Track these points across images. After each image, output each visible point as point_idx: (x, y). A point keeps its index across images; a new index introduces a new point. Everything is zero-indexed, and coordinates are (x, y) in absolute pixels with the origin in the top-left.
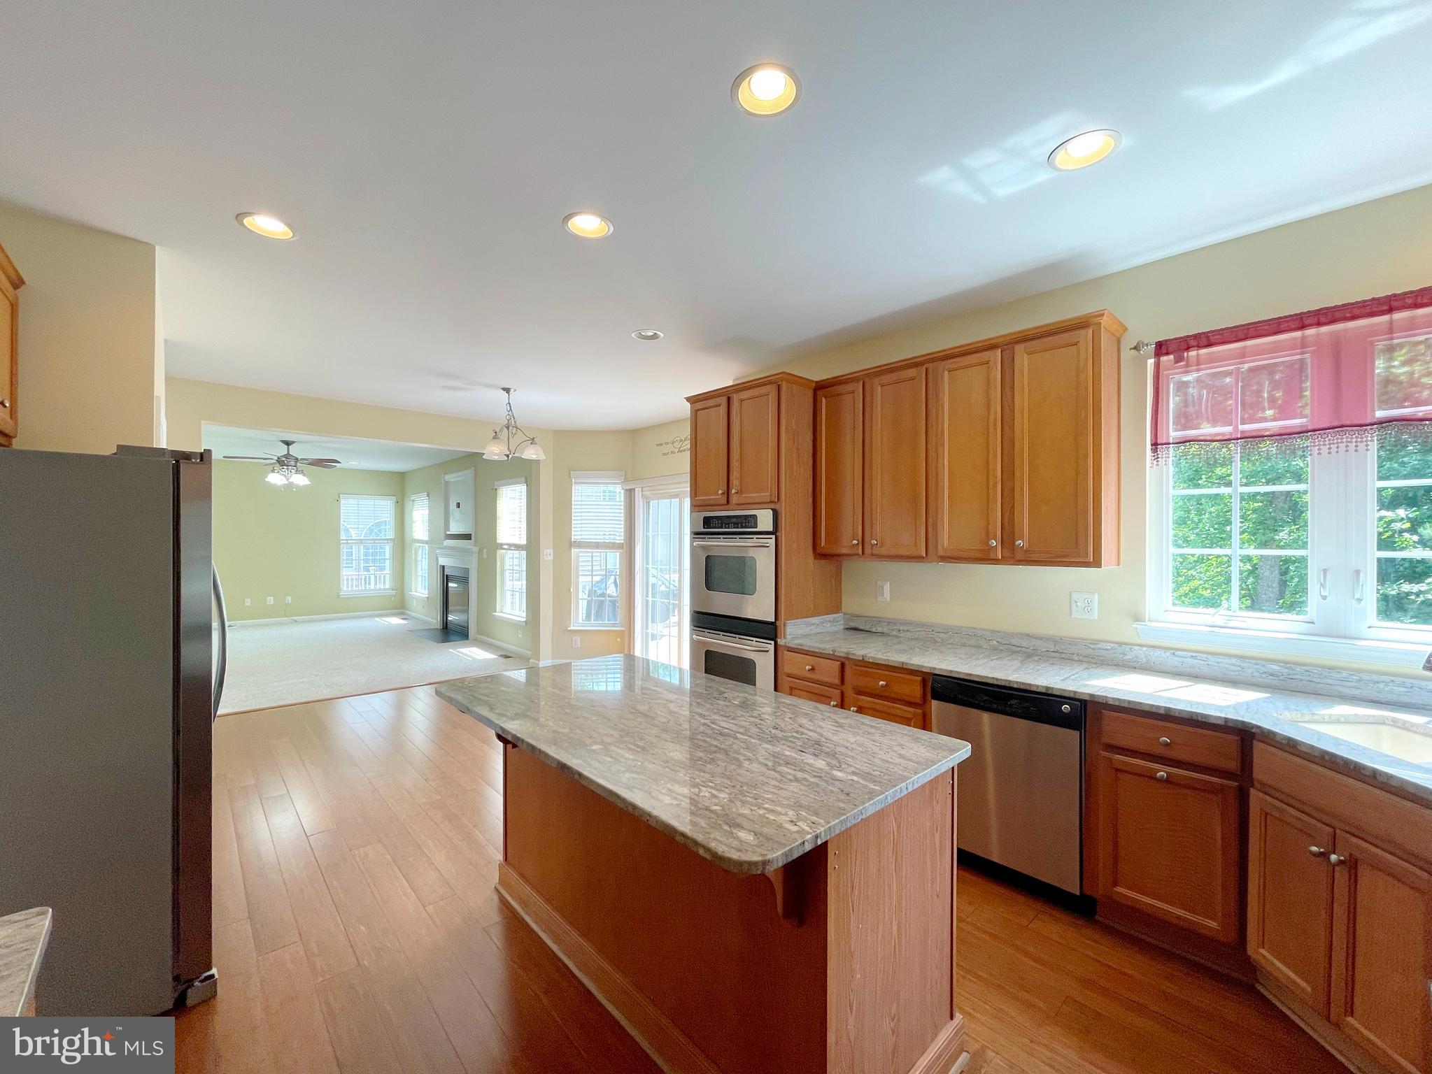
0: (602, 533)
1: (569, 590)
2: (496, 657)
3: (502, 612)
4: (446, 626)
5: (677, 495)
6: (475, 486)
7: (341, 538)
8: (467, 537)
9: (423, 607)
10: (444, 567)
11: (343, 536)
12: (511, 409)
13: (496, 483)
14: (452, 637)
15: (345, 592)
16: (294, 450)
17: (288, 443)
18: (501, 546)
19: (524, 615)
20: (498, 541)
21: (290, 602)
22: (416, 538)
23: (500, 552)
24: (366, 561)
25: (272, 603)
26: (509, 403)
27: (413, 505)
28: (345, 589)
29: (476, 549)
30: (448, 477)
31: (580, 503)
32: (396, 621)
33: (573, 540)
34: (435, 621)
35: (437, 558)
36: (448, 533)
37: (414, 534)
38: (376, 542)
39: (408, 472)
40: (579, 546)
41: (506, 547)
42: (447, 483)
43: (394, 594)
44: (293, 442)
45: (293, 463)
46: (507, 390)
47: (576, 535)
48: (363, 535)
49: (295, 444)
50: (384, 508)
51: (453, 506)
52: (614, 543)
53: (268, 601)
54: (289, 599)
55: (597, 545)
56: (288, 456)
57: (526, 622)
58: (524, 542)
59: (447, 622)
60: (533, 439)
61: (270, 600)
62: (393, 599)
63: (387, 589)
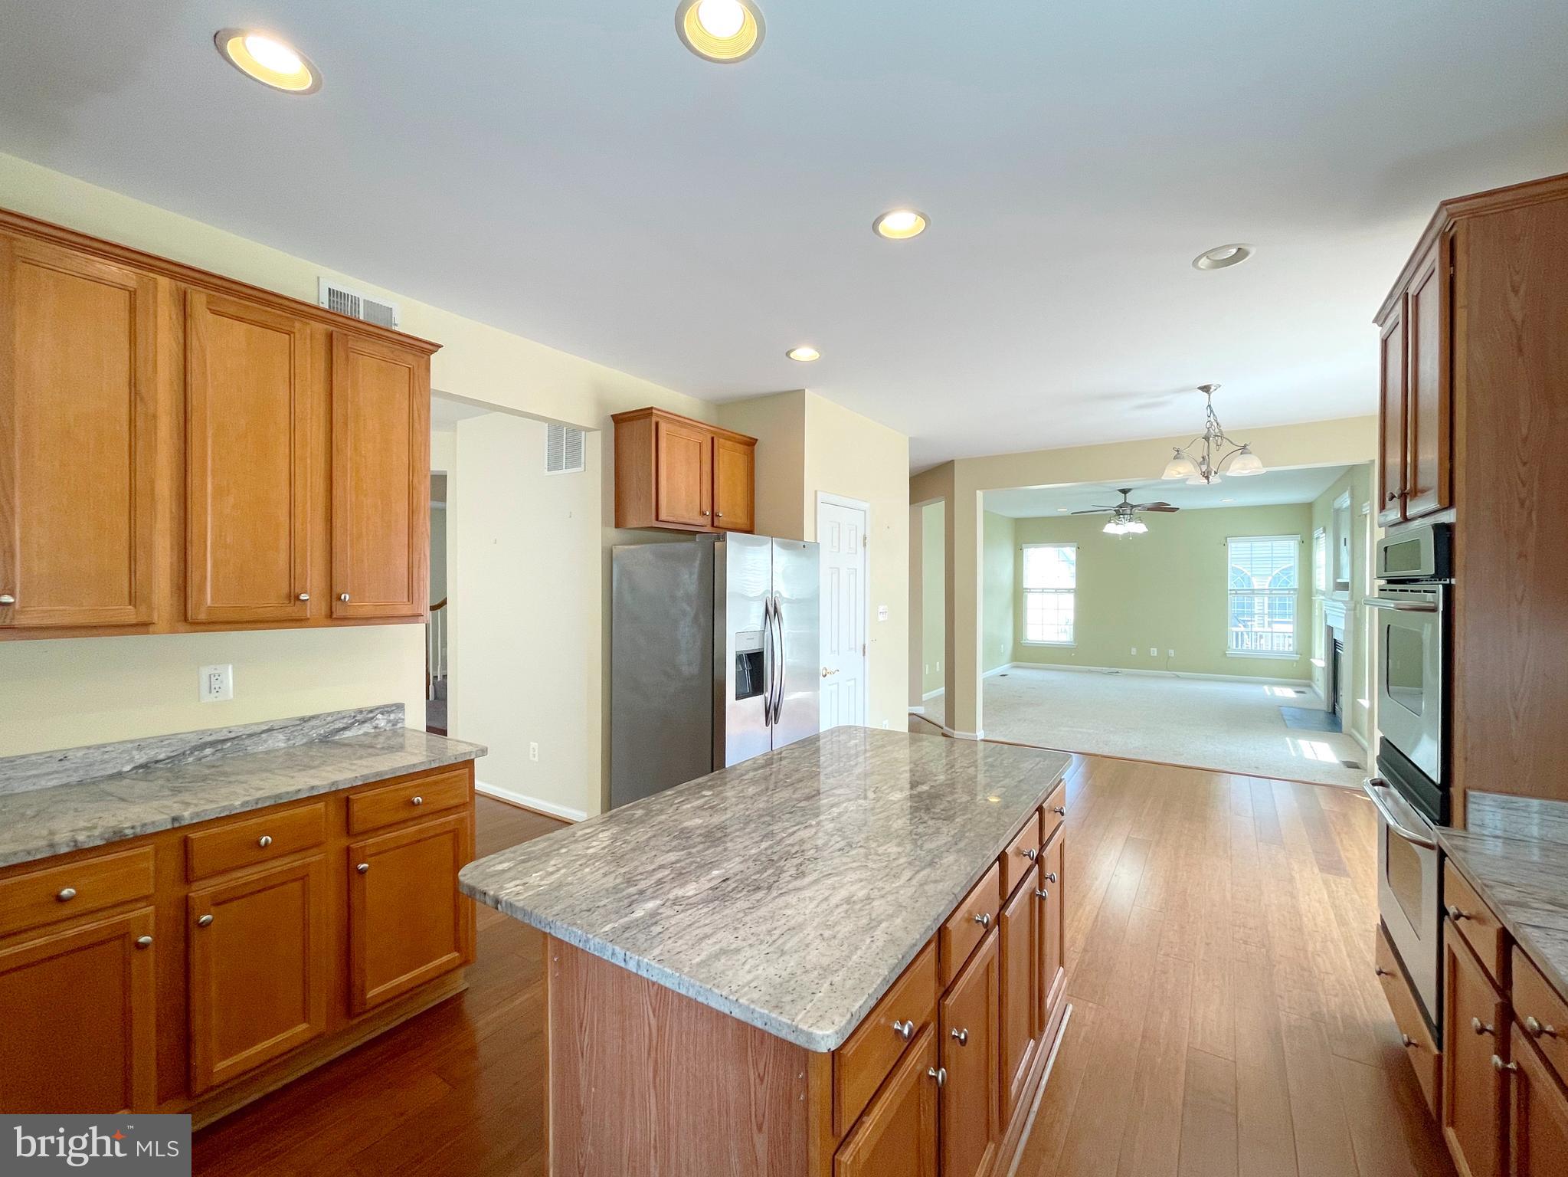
4: (1334, 710)
7: (1229, 587)
10: (1331, 628)
11: (1230, 585)
12: (1212, 413)
15: (1231, 650)
16: (1132, 499)
17: (1125, 492)
21: (1174, 656)
24: (1271, 615)
25: (1156, 655)
26: (1209, 406)
27: (1317, 545)
29: (1352, 604)
30: (1336, 504)
35: (1327, 616)
38: (1274, 592)
39: (1316, 500)
42: (1336, 511)
43: (1298, 659)
44: (1129, 490)
45: (1128, 512)
46: (1206, 389)
49: (1132, 492)
50: (1287, 548)
51: (1342, 544)
53: (1152, 652)
56: (1125, 503)
59: (1334, 704)
60: (1245, 446)
61: (1154, 652)
62: (1295, 665)
63: (1291, 653)
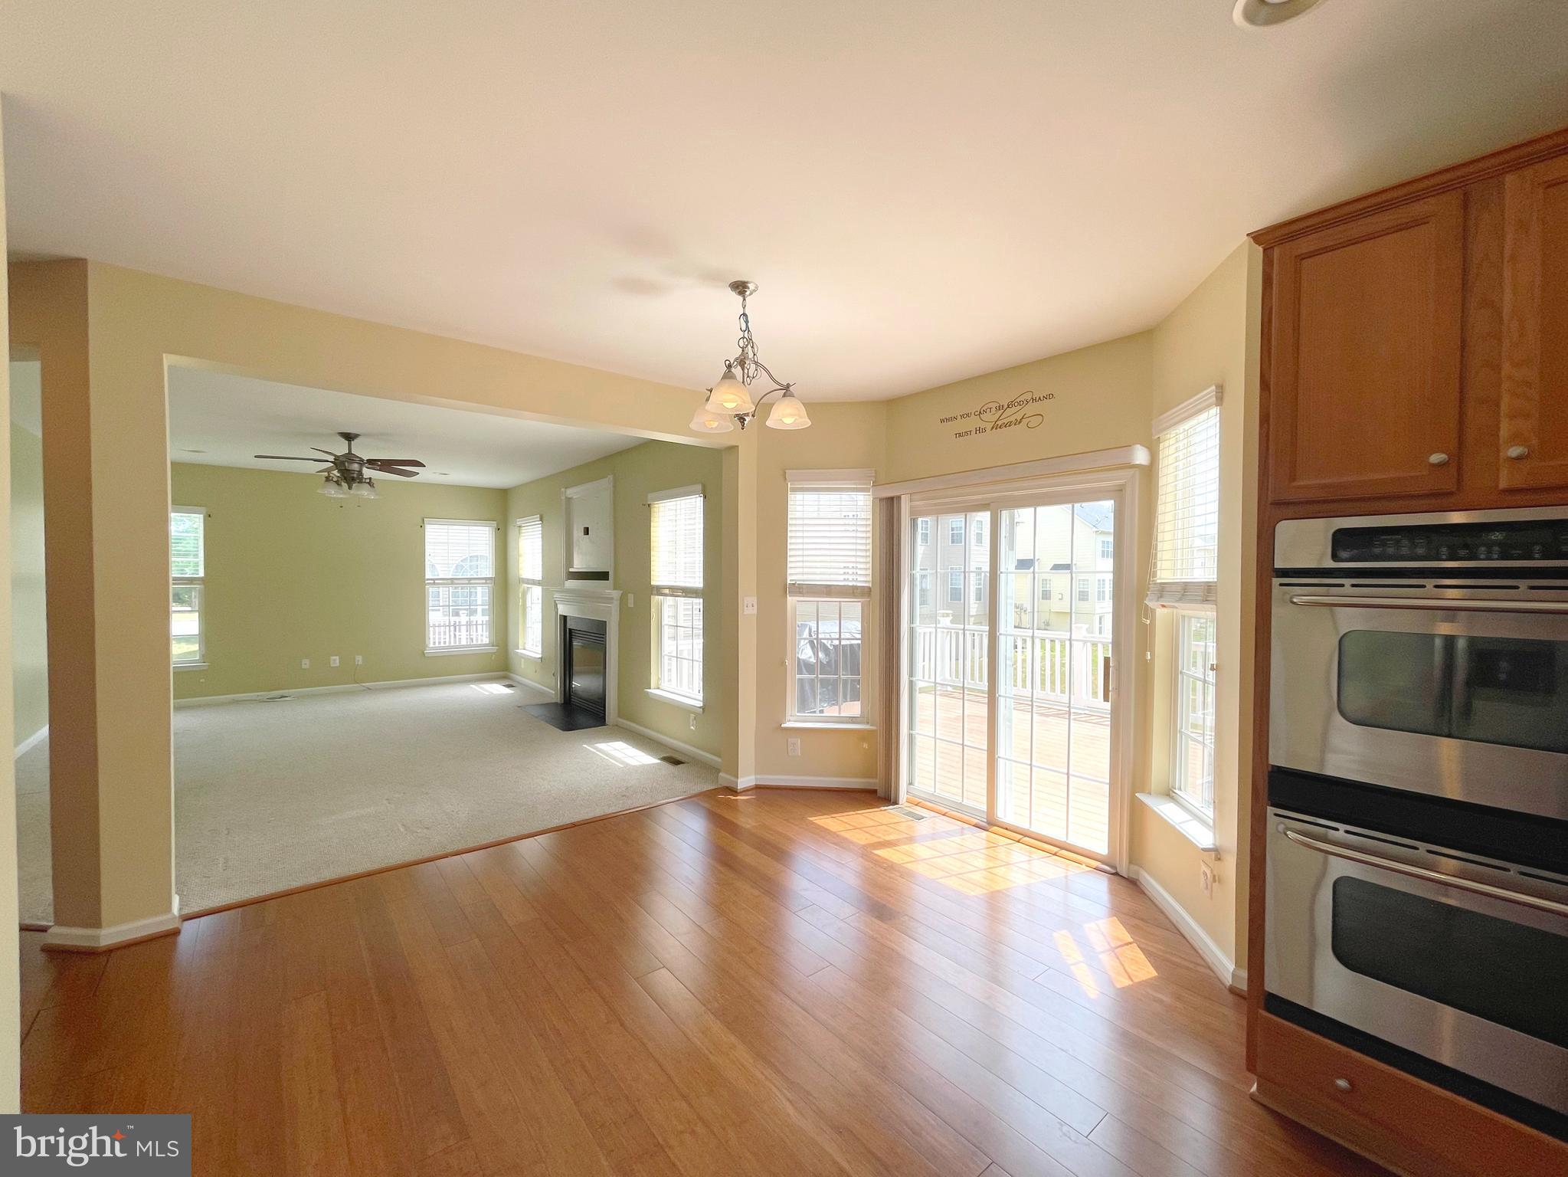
0: (842, 571)
1: (783, 663)
2: (659, 761)
3: (658, 688)
4: (570, 701)
5: (989, 504)
6: (614, 504)
7: (427, 577)
8: (603, 576)
9: (536, 672)
10: (565, 617)
11: (428, 575)
12: (747, 327)
13: (650, 496)
14: (581, 719)
15: (433, 648)
17: (349, 437)
18: (658, 590)
19: (700, 697)
20: (653, 583)
21: (360, 663)
22: (524, 577)
23: (656, 599)
25: (338, 665)
26: (744, 314)
27: (519, 533)
28: (431, 645)
29: (616, 594)
30: (571, 492)
31: (801, 522)
32: (497, 690)
33: (789, 582)
34: (551, 689)
35: (556, 605)
36: (571, 570)
37: (521, 572)
38: (471, 582)
39: (514, 488)
40: (800, 593)
41: (667, 591)
42: (569, 500)
43: (495, 650)
44: (356, 436)
45: (356, 467)
46: (740, 287)
47: (795, 573)
48: (451, 573)
50: (480, 538)
51: (578, 533)
52: (856, 587)
53: (332, 662)
54: (359, 659)
55: (828, 591)
56: (350, 457)
57: (703, 708)
58: (697, 581)
59: (570, 695)
60: (788, 386)
61: (335, 660)
62: (493, 658)
63: (486, 645)
